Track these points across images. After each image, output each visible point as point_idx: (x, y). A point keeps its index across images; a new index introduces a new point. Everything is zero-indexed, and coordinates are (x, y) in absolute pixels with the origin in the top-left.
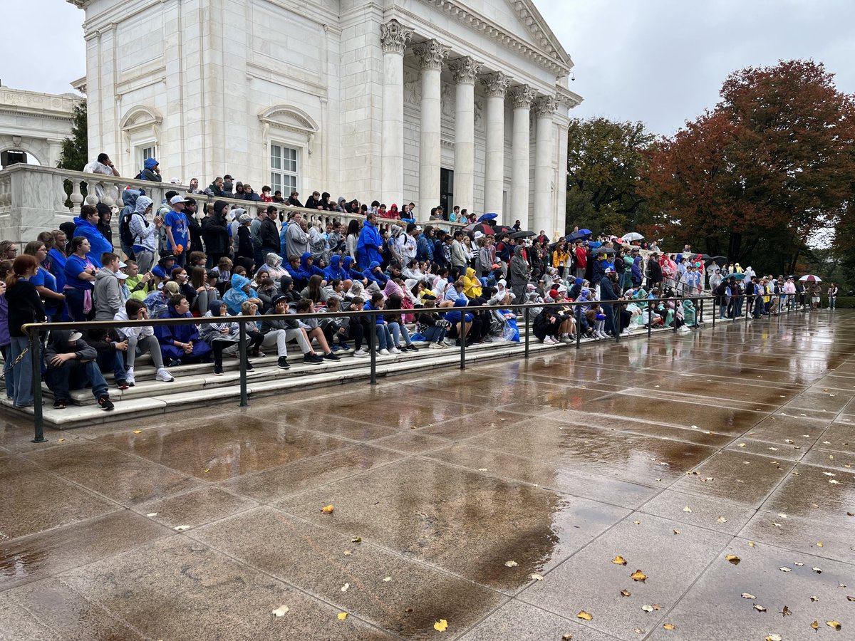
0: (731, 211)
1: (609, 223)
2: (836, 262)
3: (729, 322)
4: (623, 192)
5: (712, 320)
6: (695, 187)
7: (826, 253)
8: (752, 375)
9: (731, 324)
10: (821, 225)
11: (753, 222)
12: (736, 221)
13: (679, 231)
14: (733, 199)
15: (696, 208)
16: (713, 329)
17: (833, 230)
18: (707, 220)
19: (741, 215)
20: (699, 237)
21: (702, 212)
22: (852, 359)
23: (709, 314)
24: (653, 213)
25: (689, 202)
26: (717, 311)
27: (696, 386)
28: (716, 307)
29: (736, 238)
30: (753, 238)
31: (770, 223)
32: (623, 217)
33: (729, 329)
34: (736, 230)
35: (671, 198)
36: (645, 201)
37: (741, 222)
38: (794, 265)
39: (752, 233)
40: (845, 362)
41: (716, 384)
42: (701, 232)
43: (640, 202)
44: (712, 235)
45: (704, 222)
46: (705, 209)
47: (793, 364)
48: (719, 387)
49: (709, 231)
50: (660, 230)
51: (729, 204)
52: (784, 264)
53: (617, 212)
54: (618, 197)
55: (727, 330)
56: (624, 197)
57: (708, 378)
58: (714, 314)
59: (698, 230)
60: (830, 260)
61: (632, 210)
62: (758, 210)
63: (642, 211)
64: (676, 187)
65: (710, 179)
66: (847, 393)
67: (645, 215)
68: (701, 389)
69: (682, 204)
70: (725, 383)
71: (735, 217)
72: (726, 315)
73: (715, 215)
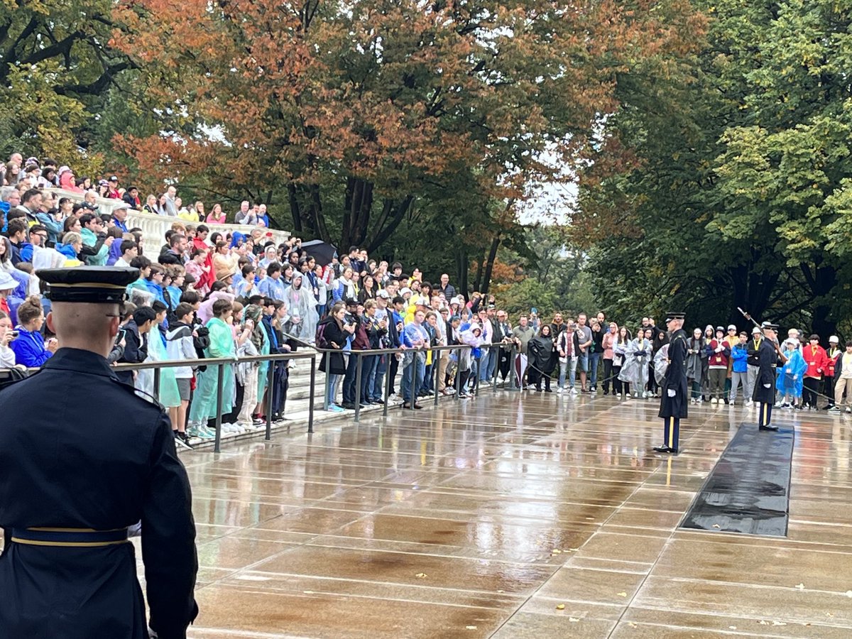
0: (346, 123)
1: (34, 119)
2: (579, 260)
3: (345, 418)
4: (77, 34)
5: (305, 415)
6: (265, 49)
7: (559, 236)
8: (406, 572)
9: (350, 424)
10: (550, 174)
11: (397, 157)
12: (358, 147)
13: (221, 159)
14: (353, 90)
15: (267, 104)
16: (310, 439)
17: (572, 189)
18: (291, 140)
19: (371, 135)
20: (273, 181)
21: (281, 116)
22: (613, 521)
23: (300, 398)
24: (153, 103)
25: (249, 85)
26: (319, 389)
27: (280, 610)
28: (316, 379)
29: (359, 191)
30: (400, 194)
31: (435, 163)
32: (75, 106)
33: (347, 440)
34: (358, 171)
35: (204, 68)
36: (134, 66)
37: (369, 153)
38: (490, 267)
39: (396, 184)
40: (601, 529)
41: (325, 601)
42: (277, 168)
43: (123, 66)
44: (302, 179)
45: (284, 142)
46: (286, 108)
47: (485, 536)
48: (334, 610)
49: (295, 169)
50: (175, 152)
51: (345, 101)
52: (467, 265)
53: (59, 91)
54: (61, 49)
55: (342, 444)
56: (78, 48)
57: (306, 585)
58: (312, 398)
59: (271, 162)
60: (564, 254)
61: (99, 88)
62: (408, 125)
63: (125, 92)
64: (218, 41)
65: (299, 28)
66: (607, 611)
67: (131, 105)
68: (290, 618)
69: (232, 88)
70: (344, 596)
71: (357, 138)
72: (340, 398)
73: (311, 127)
